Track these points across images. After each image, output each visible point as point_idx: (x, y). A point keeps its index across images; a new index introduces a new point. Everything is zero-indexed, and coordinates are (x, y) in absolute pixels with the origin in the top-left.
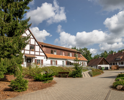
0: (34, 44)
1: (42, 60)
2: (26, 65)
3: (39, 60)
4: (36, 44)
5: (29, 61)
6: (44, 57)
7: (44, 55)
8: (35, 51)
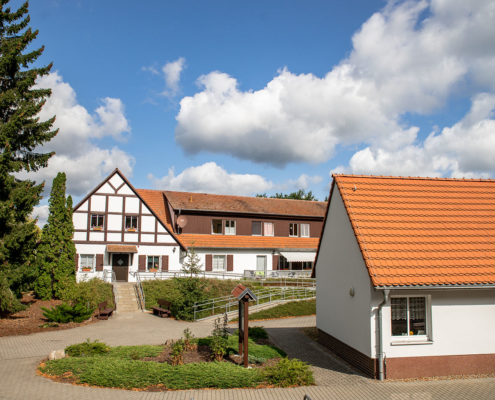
0: (137, 212)
1: (166, 259)
2: (110, 275)
3: (157, 257)
4: (143, 212)
5: (120, 262)
6: (172, 247)
7: (174, 242)
8: (140, 233)
